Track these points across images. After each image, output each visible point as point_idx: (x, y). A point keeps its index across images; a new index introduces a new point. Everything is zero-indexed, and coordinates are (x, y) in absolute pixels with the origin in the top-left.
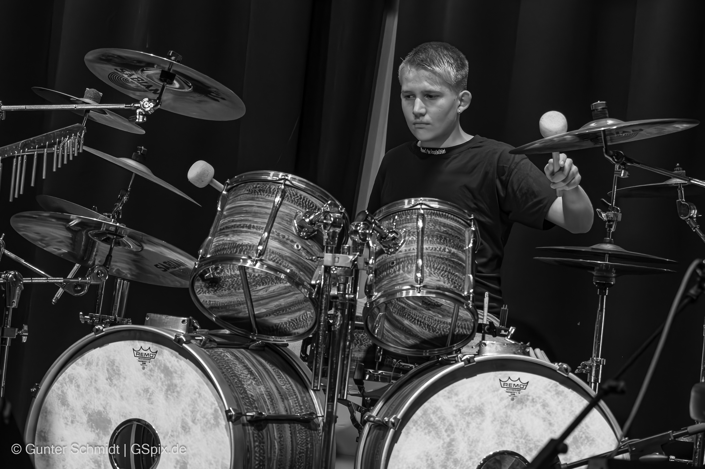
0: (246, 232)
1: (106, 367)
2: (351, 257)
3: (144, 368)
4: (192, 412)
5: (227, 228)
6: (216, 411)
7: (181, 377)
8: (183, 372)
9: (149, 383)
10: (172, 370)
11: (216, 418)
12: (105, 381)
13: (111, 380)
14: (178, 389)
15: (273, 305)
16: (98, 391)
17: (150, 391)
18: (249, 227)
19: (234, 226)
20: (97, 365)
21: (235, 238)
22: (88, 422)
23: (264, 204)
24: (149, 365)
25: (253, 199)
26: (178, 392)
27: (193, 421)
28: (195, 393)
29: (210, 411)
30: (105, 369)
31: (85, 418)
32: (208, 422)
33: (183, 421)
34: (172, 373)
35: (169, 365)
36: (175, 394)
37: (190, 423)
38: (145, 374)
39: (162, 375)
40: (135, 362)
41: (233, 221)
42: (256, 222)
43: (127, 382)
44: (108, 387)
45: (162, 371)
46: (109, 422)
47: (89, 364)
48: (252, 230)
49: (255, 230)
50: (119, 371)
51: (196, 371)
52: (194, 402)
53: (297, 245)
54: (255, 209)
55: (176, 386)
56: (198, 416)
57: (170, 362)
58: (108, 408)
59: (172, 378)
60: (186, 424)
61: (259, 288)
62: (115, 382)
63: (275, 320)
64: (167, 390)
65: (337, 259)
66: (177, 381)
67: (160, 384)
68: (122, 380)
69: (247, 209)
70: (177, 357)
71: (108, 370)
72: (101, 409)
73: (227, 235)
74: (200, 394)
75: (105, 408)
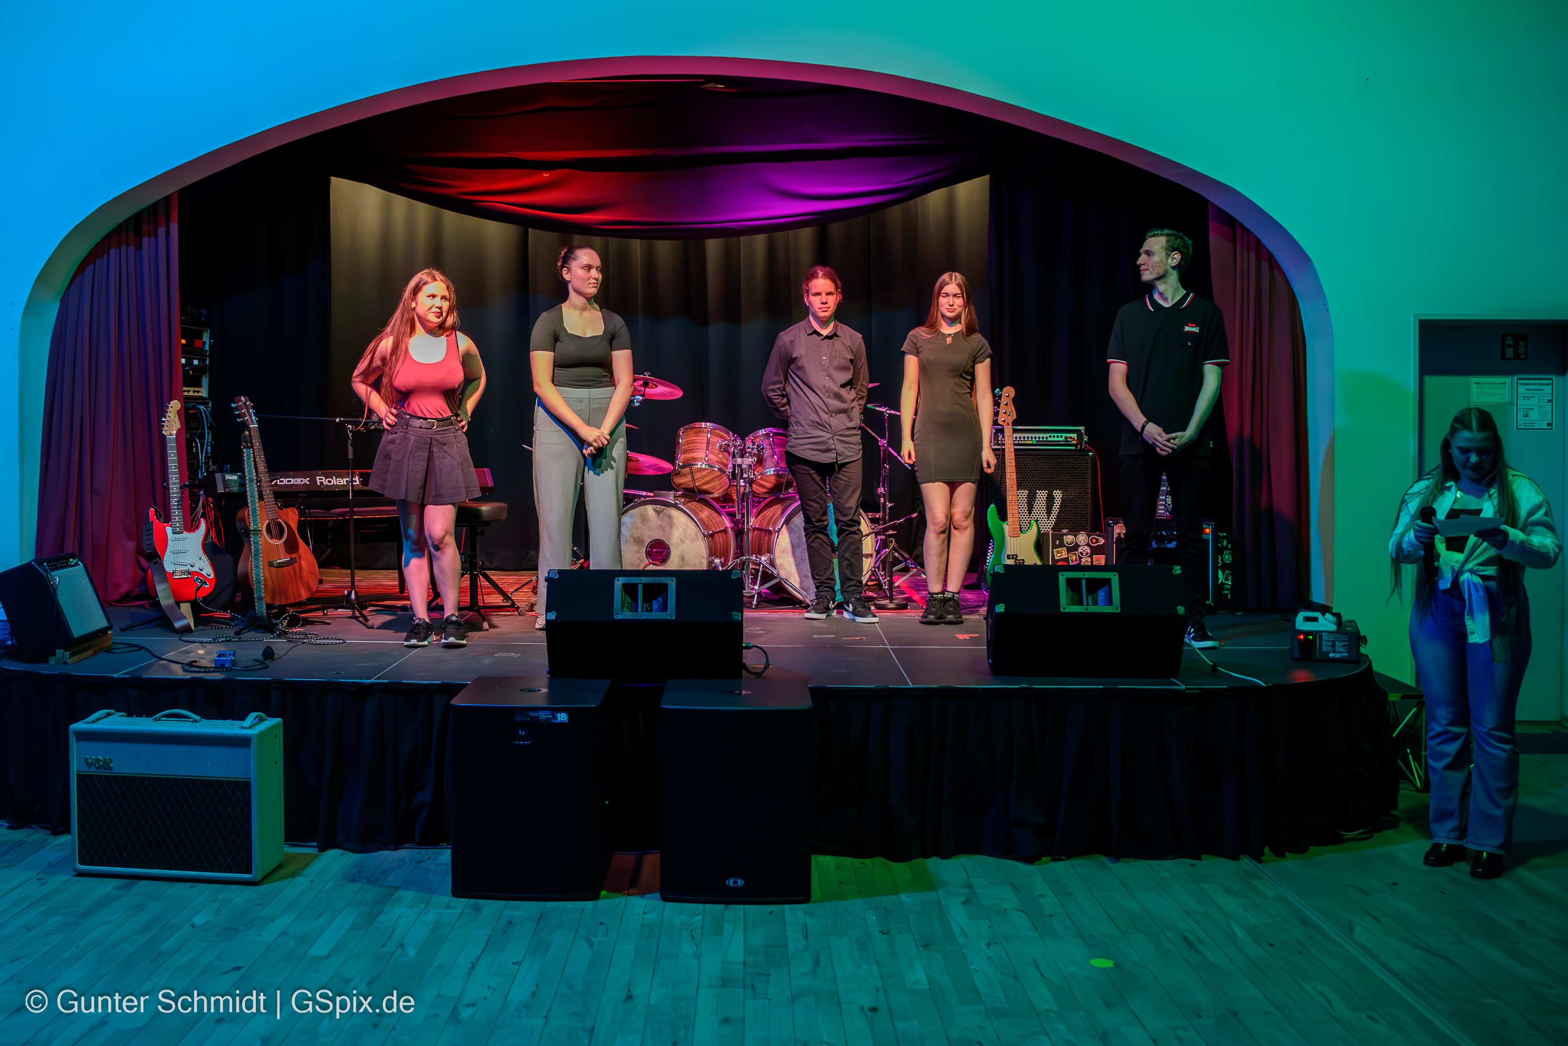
0: (698, 452)
1: (640, 517)
2: (750, 459)
3: (658, 517)
4: (684, 534)
5: (687, 450)
6: (696, 532)
7: (677, 519)
8: (678, 517)
9: (662, 523)
10: (673, 516)
11: (697, 535)
12: (640, 523)
13: (643, 523)
14: (677, 524)
15: (703, 481)
16: (637, 528)
17: (663, 526)
18: (699, 449)
19: (690, 450)
20: (635, 517)
21: (693, 455)
22: (634, 542)
24: (661, 515)
25: (697, 436)
26: (676, 526)
27: (686, 538)
28: (685, 526)
29: (694, 533)
31: (632, 540)
32: (693, 538)
33: (681, 538)
37: (684, 539)
38: (659, 519)
39: (668, 519)
40: (654, 514)
41: (690, 447)
42: (701, 447)
43: (651, 523)
44: (642, 526)
45: (668, 517)
46: (644, 541)
47: (631, 516)
48: (700, 450)
49: (701, 451)
50: (647, 518)
52: (685, 529)
53: (721, 456)
54: (699, 441)
55: (675, 523)
56: (688, 536)
57: (671, 513)
58: (643, 535)
59: (673, 519)
61: (697, 474)
62: (645, 523)
63: (704, 487)
64: (671, 525)
65: (744, 461)
66: (675, 521)
67: (667, 523)
68: (648, 522)
69: (696, 441)
70: (675, 510)
72: (640, 536)
73: (689, 454)
74: (688, 526)
75: (641, 535)
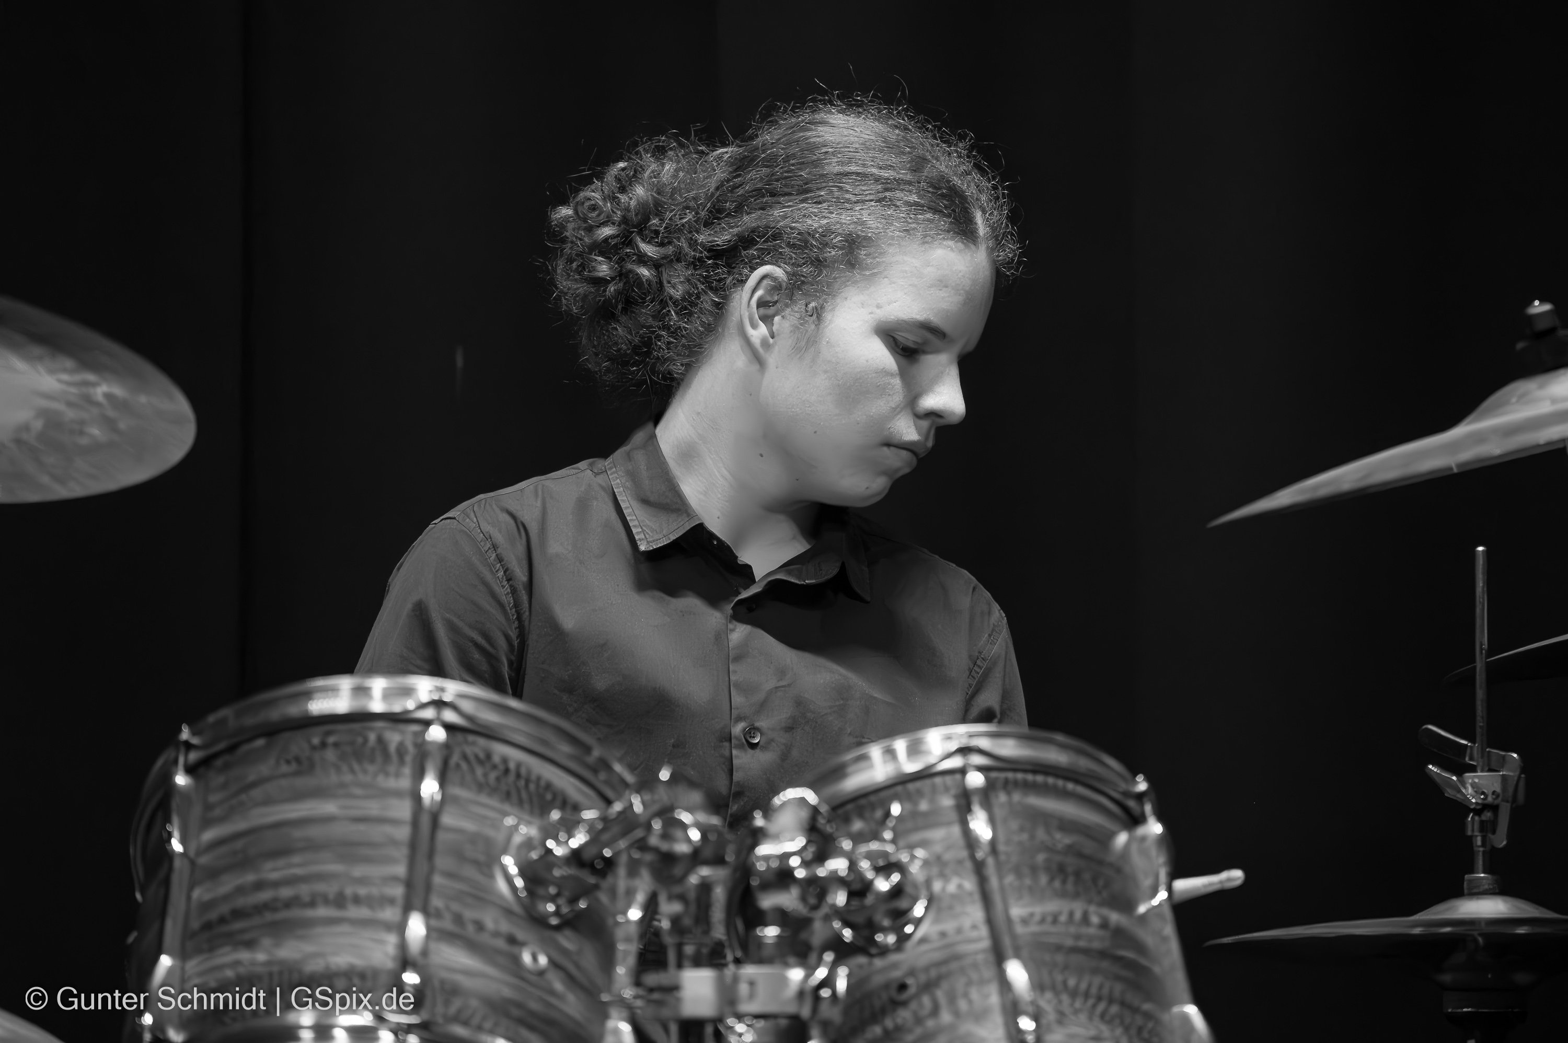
0: (332, 922)
2: (795, 975)
18: (340, 901)
19: (269, 906)
21: (288, 951)
23: (373, 808)
25: (322, 793)
41: (259, 886)
42: (363, 881)
48: (354, 912)
49: (363, 912)
54: (343, 830)
69: (311, 832)
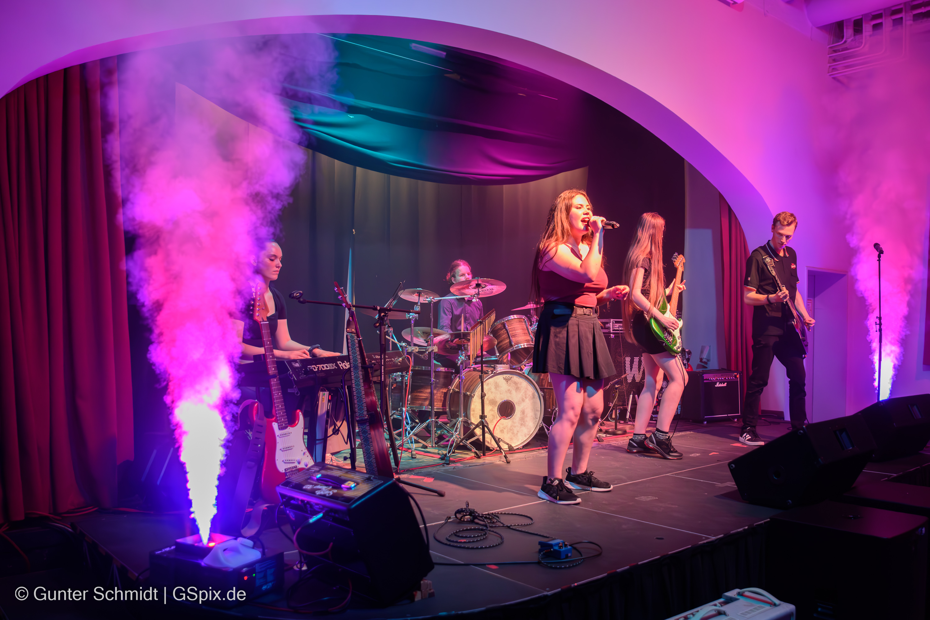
3: (507, 383)
4: (525, 395)
7: (520, 384)
9: (509, 388)
10: (517, 382)
11: (533, 396)
12: (494, 389)
13: (496, 389)
16: (492, 393)
17: (510, 390)
20: (491, 384)
22: (489, 403)
24: (509, 382)
26: (520, 389)
28: (525, 389)
29: (531, 394)
30: (494, 385)
32: (531, 397)
34: (517, 383)
35: (515, 381)
36: (519, 390)
37: (525, 398)
38: (508, 385)
39: (514, 385)
40: (504, 382)
43: (502, 388)
44: (495, 391)
45: (514, 383)
46: (497, 402)
47: (488, 384)
50: (499, 385)
51: (526, 382)
52: (526, 391)
55: (519, 387)
56: (527, 396)
57: (516, 380)
58: (496, 398)
59: (517, 385)
60: (523, 398)
62: (498, 389)
64: (516, 389)
66: (519, 386)
67: (513, 387)
68: (500, 388)
70: (519, 378)
71: (495, 385)
73: (516, 338)
74: (527, 389)
75: (494, 398)
